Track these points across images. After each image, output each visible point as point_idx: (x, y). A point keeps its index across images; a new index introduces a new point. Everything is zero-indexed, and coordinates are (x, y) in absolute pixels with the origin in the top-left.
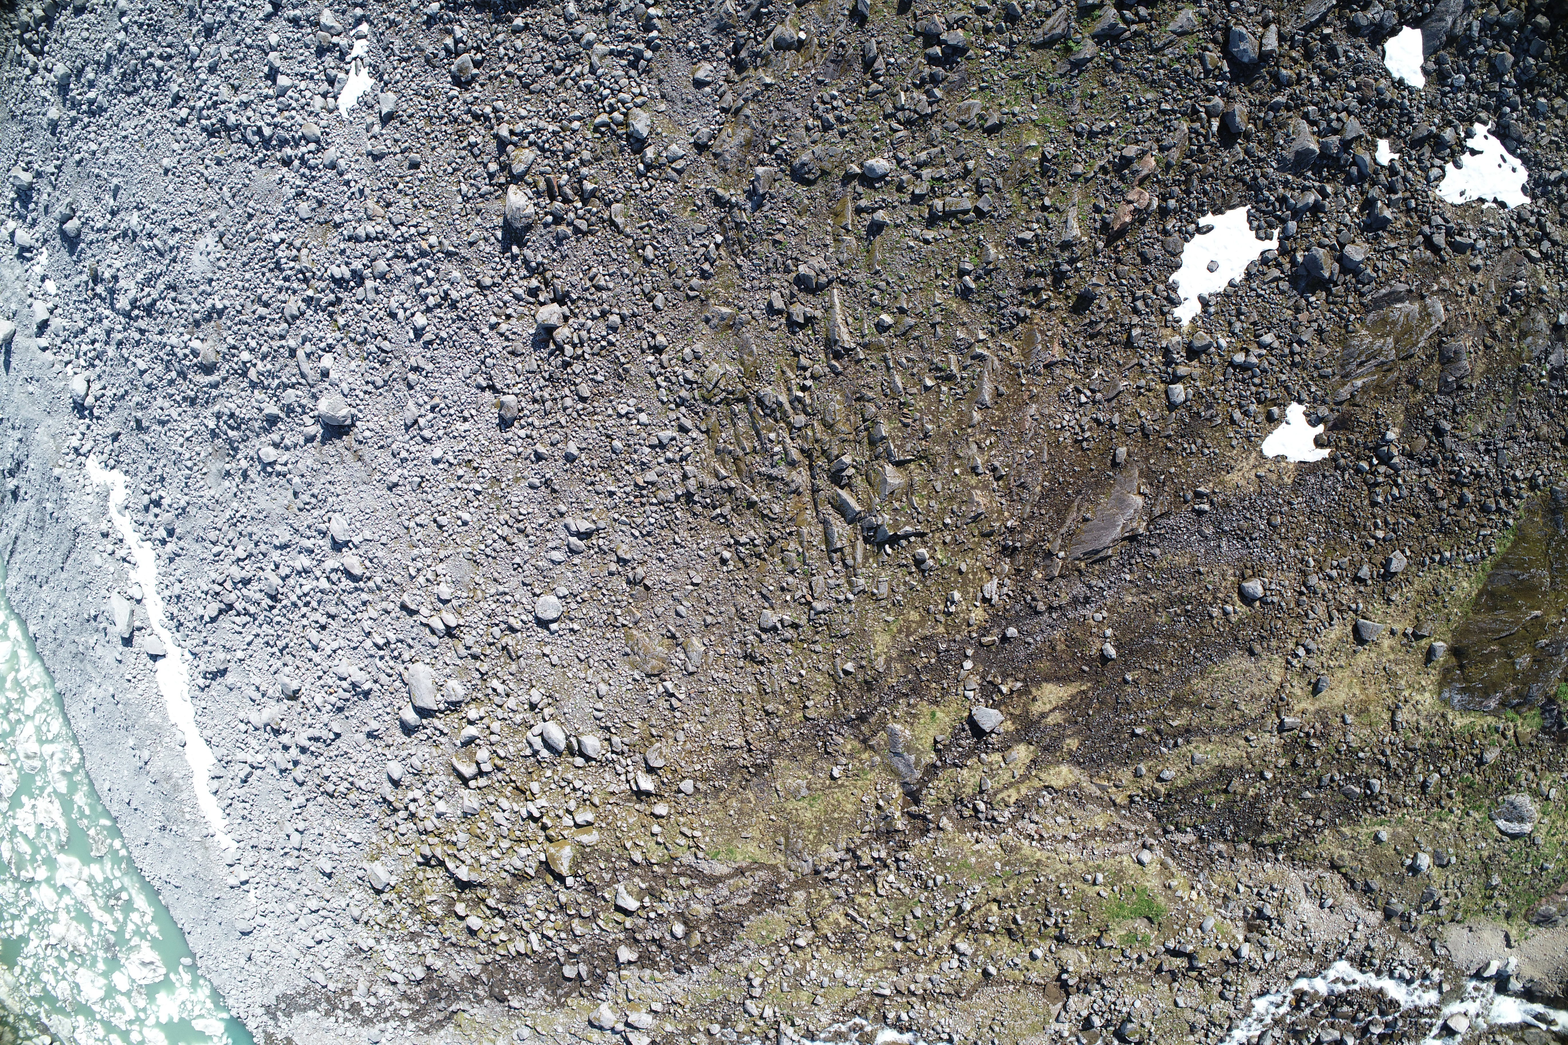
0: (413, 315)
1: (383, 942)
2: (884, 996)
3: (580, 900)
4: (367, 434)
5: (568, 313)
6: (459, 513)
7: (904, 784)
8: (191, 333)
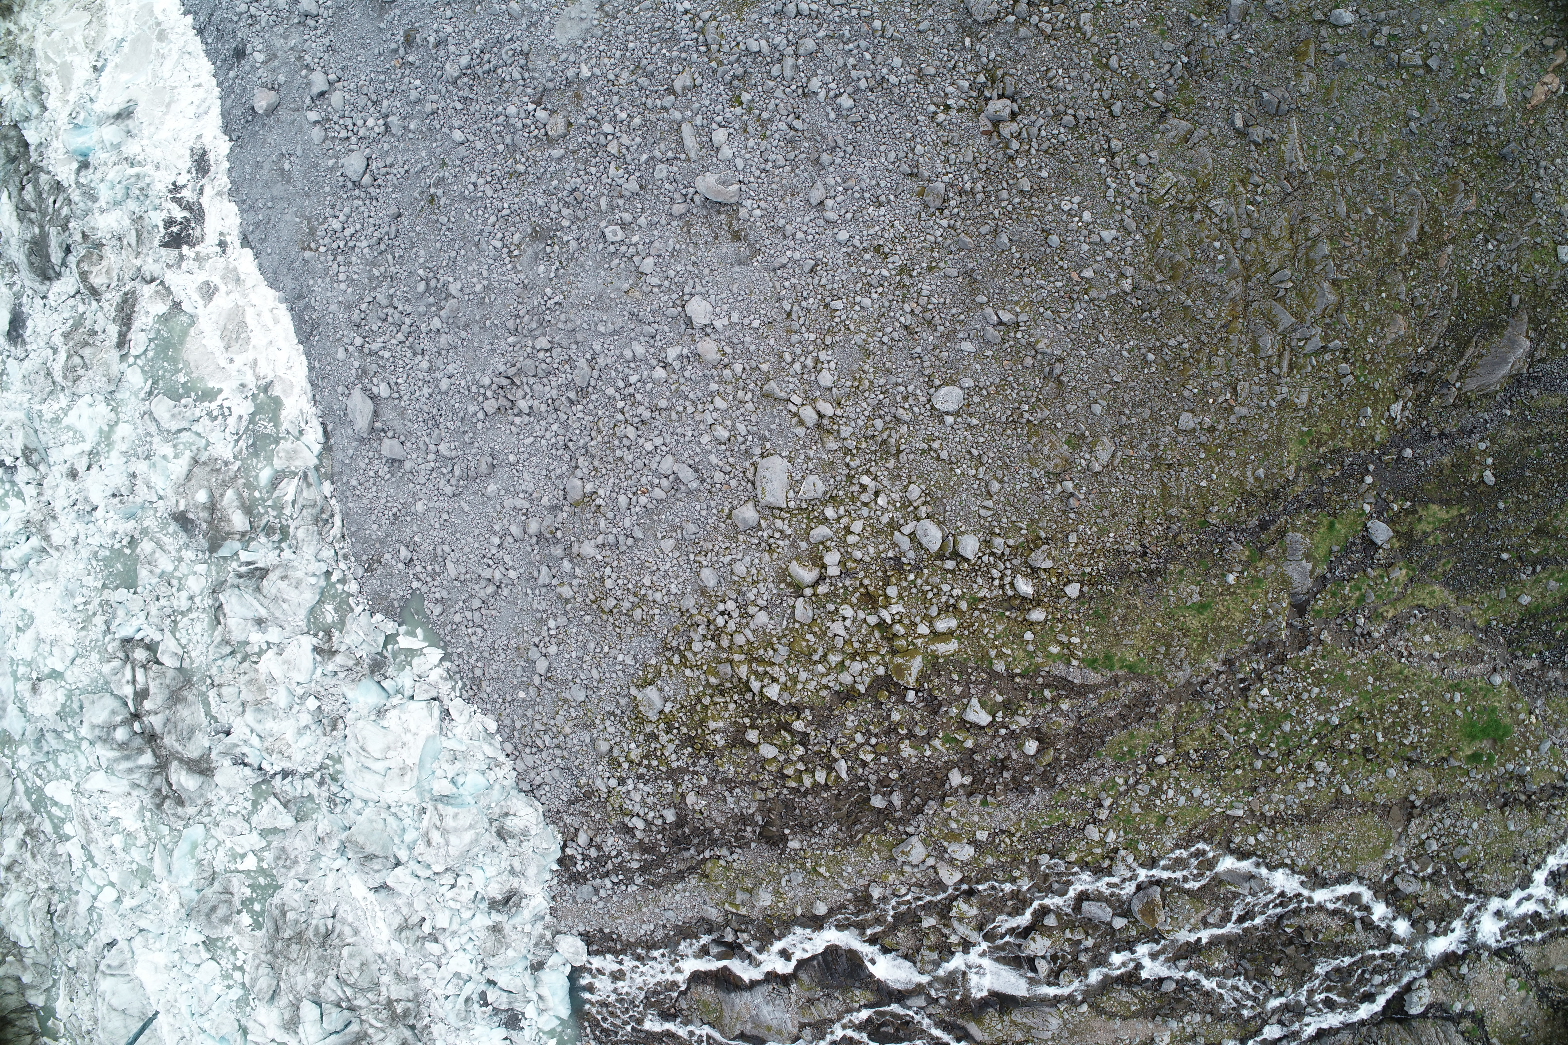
0: (836, 96)
1: (630, 781)
2: (1237, 819)
3: (917, 718)
4: (758, 212)
5: (1016, 109)
6: (858, 299)
7: (1292, 595)
8: (538, 103)
